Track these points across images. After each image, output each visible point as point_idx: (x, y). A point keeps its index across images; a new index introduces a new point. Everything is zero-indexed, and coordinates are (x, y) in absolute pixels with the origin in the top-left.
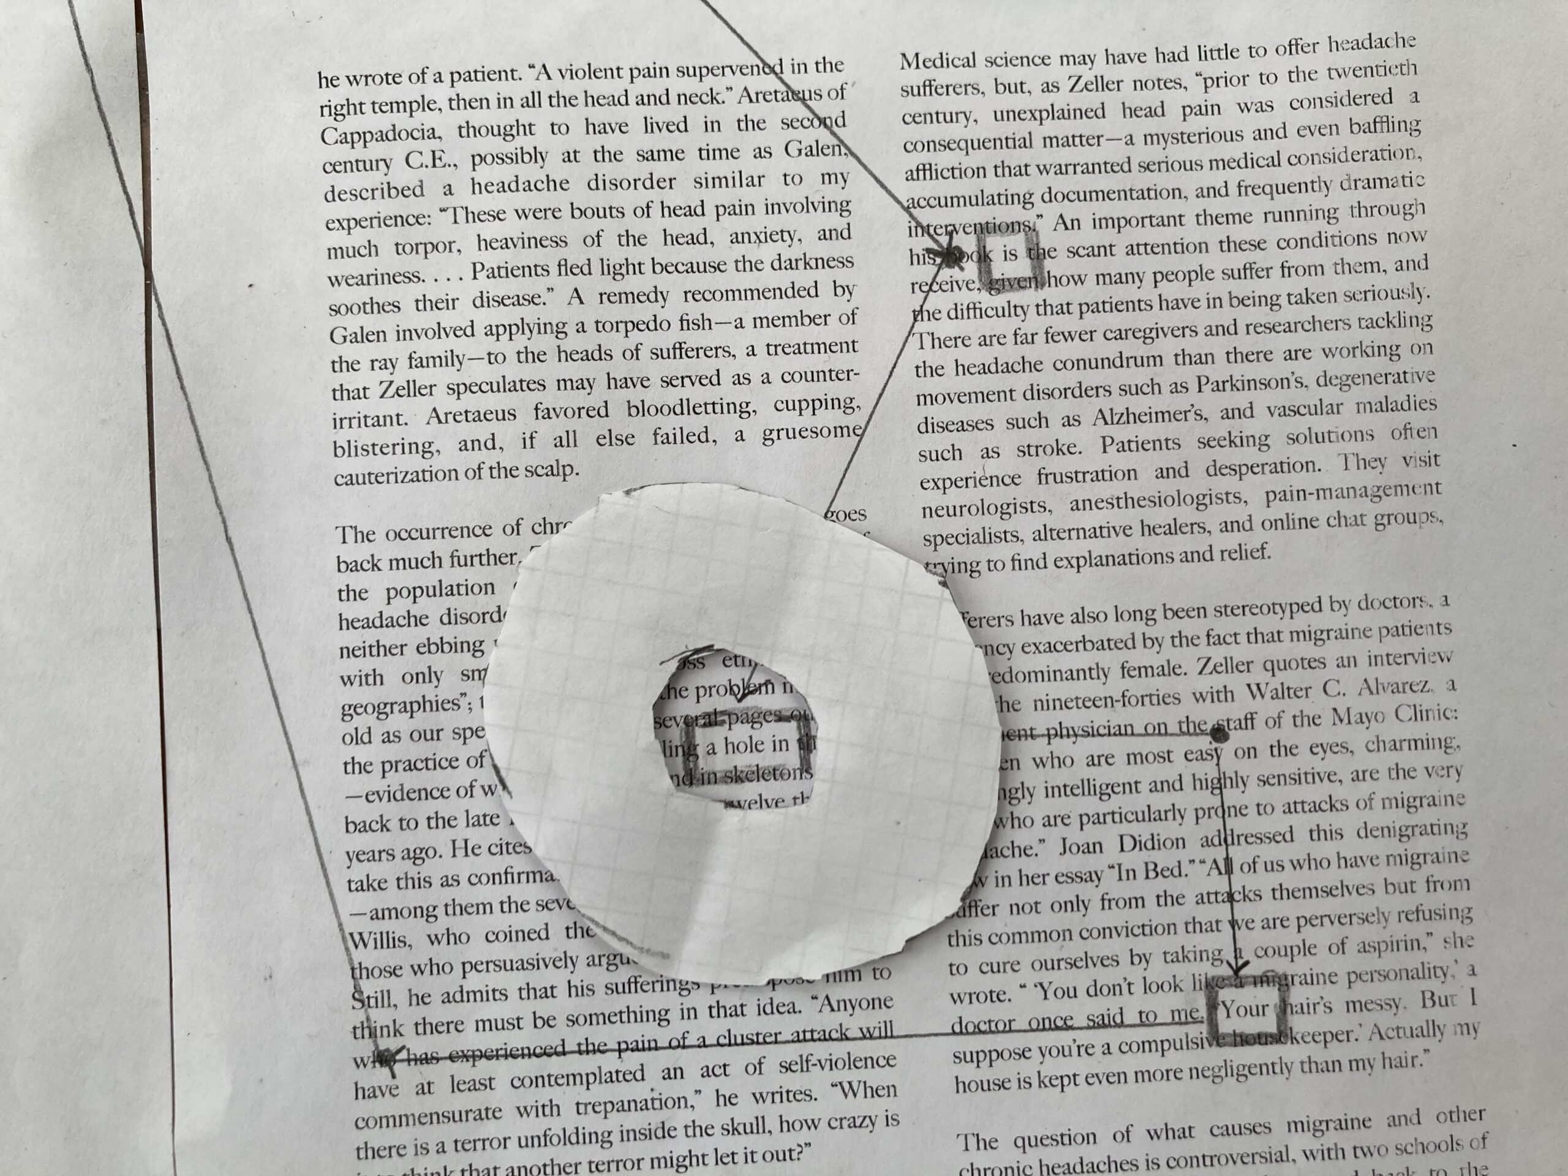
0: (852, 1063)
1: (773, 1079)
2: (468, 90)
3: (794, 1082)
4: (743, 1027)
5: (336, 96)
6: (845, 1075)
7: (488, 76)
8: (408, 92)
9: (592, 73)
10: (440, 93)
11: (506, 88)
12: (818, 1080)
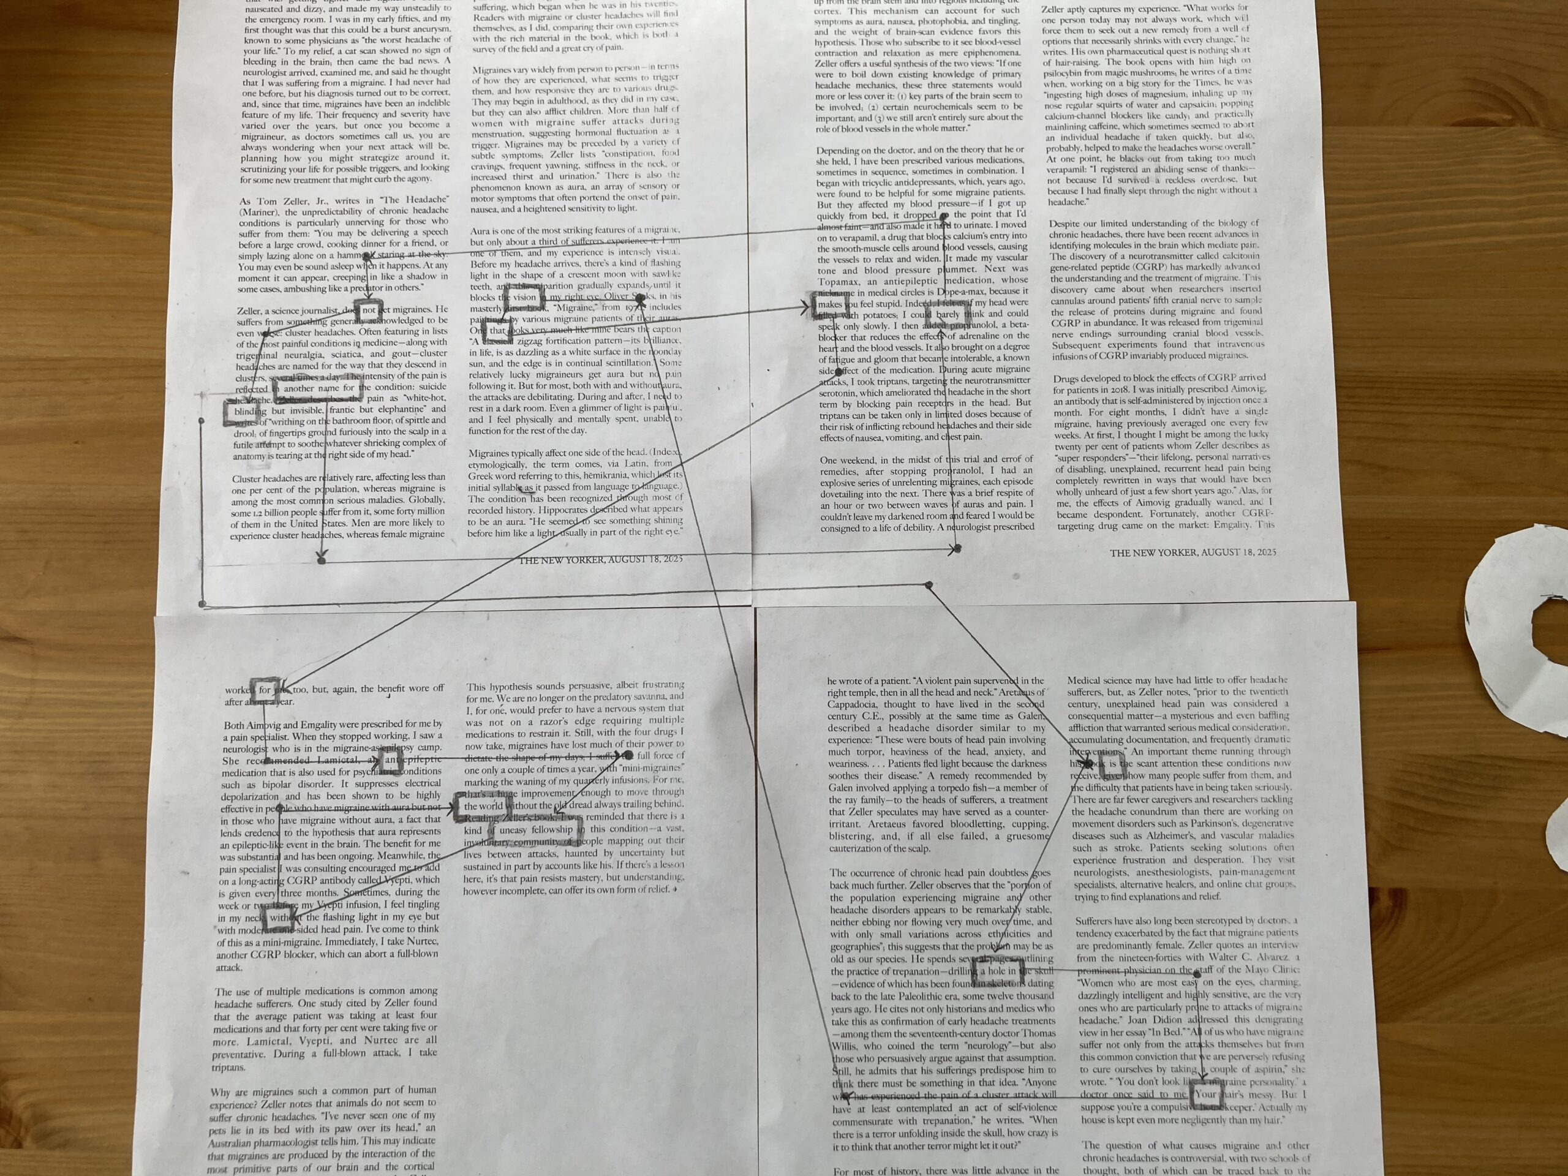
0: (1039, 1108)
1: (1005, 1113)
2: (889, 688)
3: (1014, 1115)
4: (993, 1090)
5: (835, 688)
6: (1036, 1113)
7: (897, 682)
8: (863, 687)
9: (939, 682)
10: (877, 689)
11: (904, 687)
12: (1024, 1115)
